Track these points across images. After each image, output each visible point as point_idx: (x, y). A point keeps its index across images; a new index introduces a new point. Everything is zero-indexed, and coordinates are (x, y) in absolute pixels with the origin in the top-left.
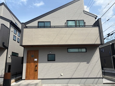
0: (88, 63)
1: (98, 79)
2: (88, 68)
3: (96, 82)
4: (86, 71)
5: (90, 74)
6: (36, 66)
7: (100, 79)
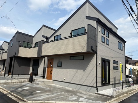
0: (84, 71)
1: (91, 87)
2: (83, 75)
3: (89, 90)
4: (81, 78)
5: (84, 81)
6: (52, 70)
7: (93, 88)
